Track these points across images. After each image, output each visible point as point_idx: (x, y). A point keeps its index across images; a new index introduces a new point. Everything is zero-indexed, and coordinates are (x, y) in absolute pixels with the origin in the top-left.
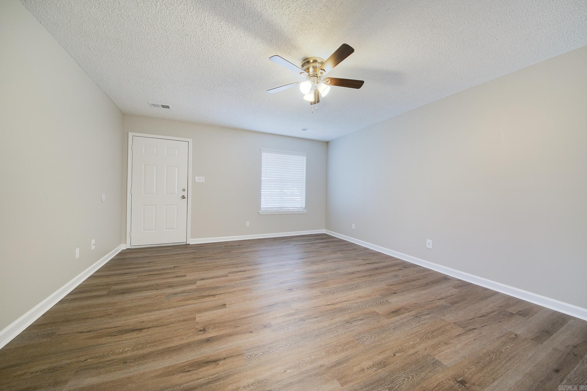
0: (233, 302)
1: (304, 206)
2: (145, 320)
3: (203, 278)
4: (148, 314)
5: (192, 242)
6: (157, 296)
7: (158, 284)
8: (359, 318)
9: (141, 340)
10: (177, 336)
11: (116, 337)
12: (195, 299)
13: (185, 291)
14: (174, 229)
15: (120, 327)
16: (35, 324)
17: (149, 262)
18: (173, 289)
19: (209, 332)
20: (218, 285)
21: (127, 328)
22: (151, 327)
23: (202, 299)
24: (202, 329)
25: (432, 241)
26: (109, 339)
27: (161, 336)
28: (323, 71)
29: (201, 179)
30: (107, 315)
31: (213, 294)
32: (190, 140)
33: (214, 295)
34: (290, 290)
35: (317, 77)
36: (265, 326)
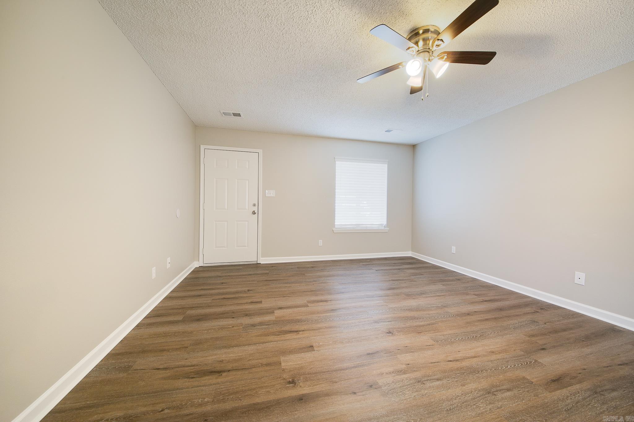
0: (321, 344)
1: (384, 222)
2: (224, 359)
3: (281, 307)
4: (226, 350)
5: (263, 261)
6: (234, 327)
7: (233, 311)
8: (504, 387)
9: (221, 388)
10: (262, 387)
11: (194, 379)
12: (276, 335)
13: (264, 323)
14: (245, 246)
15: (197, 365)
16: (113, 352)
17: (222, 283)
18: (250, 319)
19: (301, 386)
20: (299, 318)
21: (205, 369)
22: (231, 370)
23: (284, 336)
24: (291, 380)
25: (585, 274)
26: (186, 382)
27: (243, 384)
28: (440, 42)
29: (271, 193)
30: (183, 348)
31: (295, 330)
32: (260, 151)
33: (297, 331)
34: (390, 332)
35: (429, 52)
36: (371, 386)
